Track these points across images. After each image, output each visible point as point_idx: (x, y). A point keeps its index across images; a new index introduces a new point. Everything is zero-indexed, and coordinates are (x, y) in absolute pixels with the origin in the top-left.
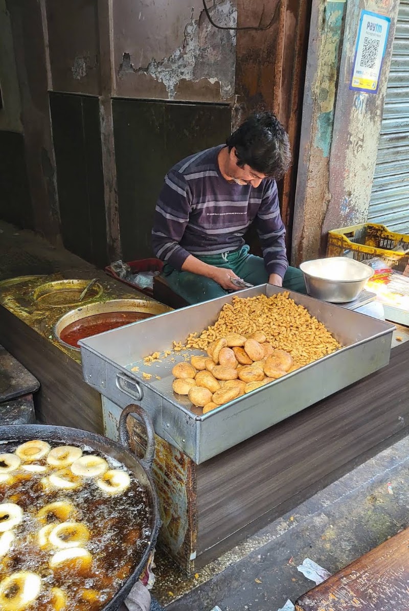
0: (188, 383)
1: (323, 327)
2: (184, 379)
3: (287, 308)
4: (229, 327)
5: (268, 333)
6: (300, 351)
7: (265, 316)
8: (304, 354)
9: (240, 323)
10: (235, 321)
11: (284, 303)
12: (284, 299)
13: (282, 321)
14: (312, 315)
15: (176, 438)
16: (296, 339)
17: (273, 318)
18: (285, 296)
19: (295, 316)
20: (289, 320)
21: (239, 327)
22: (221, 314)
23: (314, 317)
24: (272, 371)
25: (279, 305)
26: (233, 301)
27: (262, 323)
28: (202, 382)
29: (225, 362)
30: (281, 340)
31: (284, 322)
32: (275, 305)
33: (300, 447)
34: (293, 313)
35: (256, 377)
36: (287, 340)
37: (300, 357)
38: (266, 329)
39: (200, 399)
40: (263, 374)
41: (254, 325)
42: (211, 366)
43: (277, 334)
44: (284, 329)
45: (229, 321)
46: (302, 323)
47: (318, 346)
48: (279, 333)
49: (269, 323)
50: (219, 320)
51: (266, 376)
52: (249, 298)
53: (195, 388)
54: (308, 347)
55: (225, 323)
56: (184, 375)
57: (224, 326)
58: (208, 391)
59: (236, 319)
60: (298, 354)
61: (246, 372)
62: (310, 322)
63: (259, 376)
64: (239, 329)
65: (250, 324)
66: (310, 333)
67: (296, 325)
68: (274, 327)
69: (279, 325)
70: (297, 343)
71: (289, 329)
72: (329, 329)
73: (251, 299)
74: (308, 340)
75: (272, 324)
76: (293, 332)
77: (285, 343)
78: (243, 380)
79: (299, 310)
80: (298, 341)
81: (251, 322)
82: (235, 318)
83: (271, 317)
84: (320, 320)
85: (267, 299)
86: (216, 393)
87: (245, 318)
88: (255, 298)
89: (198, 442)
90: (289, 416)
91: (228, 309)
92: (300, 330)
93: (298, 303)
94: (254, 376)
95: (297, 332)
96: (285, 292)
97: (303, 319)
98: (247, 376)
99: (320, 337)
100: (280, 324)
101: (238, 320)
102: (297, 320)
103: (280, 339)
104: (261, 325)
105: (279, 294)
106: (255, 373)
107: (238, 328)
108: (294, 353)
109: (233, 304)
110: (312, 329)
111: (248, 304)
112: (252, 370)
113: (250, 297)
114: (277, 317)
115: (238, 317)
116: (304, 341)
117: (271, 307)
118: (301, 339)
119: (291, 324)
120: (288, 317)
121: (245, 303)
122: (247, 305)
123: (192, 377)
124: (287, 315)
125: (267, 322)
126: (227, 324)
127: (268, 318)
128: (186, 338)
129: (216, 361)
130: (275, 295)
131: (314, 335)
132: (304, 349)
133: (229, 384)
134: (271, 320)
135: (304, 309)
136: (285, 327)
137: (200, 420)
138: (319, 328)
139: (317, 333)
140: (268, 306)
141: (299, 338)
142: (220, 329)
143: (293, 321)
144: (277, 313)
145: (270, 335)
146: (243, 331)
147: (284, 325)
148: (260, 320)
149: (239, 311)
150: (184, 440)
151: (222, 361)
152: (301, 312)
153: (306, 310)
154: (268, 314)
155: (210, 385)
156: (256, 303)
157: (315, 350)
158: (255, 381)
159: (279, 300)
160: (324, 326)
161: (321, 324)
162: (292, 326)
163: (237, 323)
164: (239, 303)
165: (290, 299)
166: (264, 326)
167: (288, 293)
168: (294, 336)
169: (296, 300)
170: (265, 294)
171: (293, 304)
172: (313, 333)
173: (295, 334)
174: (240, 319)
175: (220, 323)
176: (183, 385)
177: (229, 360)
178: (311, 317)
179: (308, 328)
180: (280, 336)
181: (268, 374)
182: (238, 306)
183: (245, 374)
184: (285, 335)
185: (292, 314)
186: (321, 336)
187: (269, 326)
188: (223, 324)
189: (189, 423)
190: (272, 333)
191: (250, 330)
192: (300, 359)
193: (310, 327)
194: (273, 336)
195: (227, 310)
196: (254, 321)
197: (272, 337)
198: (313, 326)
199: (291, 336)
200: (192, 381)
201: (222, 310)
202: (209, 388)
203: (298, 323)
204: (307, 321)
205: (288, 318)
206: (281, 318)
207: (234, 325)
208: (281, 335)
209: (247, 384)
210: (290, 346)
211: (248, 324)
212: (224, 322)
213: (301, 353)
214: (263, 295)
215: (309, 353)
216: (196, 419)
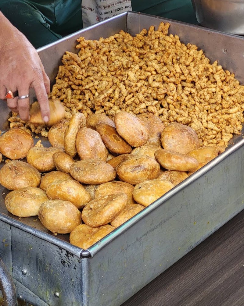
0: (33, 197)
1: (233, 78)
2: (23, 191)
3: (172, 51)
4: (79, 92)
5: (147, 97)
6: (204, 121)
7: (137, 67)
8: (211, 125)
9: (96, 83)
10: (87, 80)
11: (163, 42)
12: (161, 35)
13: (168, 73)
14: (211, 58)
15: (41, 292)
16: (193, 102)
17: (152, 69)
18: (162, 31)
19: (188, 63)
20: (178, 70)
21: (96, 90)
22: (60, 70)
23: (216, 62)
24: (173, 159)
25: (156, 46)
26: (78, 46)
27: (135, 80)
28: (58, 192)
29: (88, 153)
30: (171, 106)
31: (172, 74)
32: (148, 47)
33: (219, 282)
34: (183, 58)
35: (149, 173)
36: (181, 105)
37: (206, 132)
38: (143, 90)
39: (62, 222)
40: (158, 167)
41: (122, 86)
42: (66, 163)
43: (162, 97)
44: (172, 86)
45: (77, 82)
46: (200, 73)
47: (231, 111)
48: (166, 95)
49: (147, 79)
50: (58, 81)
51: (163, 169)
52: (102, 40)
53: (49, 204)
54: (215, 114)
55: (69, 86)
56: (21, 183)
57: (69, 91)
58: (72, 206)
59: (88, 76)
60: (203, 127)
61: (131, 165)
62: (211, 70)
63: (153, 170)
64: (97, 94)
65: (114, 84)
66: (214, 90)
67: (191, 79)
68: (156, 84)
69: (164, 82)
70: (197, 108)
71: (180, 86)
72: (241, 80)
73: (108, 40)
74: (212, 101)
75: (150, 80)
76: (188, 90)
77: (177, 110)
78: (127, 179)
79: (192, 53)
80: (198, 104)
81: (116, 80)
82: (85, 75)
83: (148, 69)
84: (225, 66)
85: (131, 38)
86: (87, 207)
87: (104, 74)
88: (112, 38)
89: (85, 293)
90: (213, 231)
91: (71, 62)
92: (198, 86)
93: (184, 40)
94: (145, 172)
95: (193, 91)
96: (162, 24)
97: (201, 68)
98: (133, 174)
99: (230, 95)
100: (165, 78)
101: (91, 78)
102: (193, 69)
103: (169, 104)
104: (134, 84)
105: (152, 28)
106: (146, 167)
107: (94, 92)
108: (196, 124)
109: (77, 51)
110: (216, 82)
111: (104, 50)
112: (140, 162)
113: (105, 38)
114: (157, 67)
115: (91, 73)
116: (206, 103)
117: (142, 51)
118: (202, 101)
119: (182, 77)
120: (176, 66)
121: (98, 48)
122: (102, 52)
123: (35, 184)
124: (173, 63)
125: (143, 77)
126: (73, 86)
127: (143, 72)
128: (5, 118)
129: (73, 153)
130: (144, 31)
131: (221, 93)
132: (209, 118)
133: (106, 190)
134: (149, 74)
135: (198, 49)
136: (174, 83)
137: (89, 256)
138: (228, 80)
139: (226, 89)
140: (138, 50)
141: (197, 99)
142: (63, 97)
143: (186, 72)
144: (156, 61)
145: (151, 99)
146: (105, 98)
147: (173, 79)
148: (131, 75)
149: (90, 63)
150: (58, 294)
151: (84, 151)
152: (195, 56)
153: (201, 52)
154: (141, 64)
155: (74, 196)
156: (115, 46)
157: (226, 117)
158: (147, 179)
159: (153, 38)
160: (233, 75)
161: (229, 74)
162: (184, 81)
163: (91, 84)
164: (87, 50)
165: (172, 36)
166: (139, 84)
167: (168, 26)
168: (190, 97)
169: (181, 35)
170: (127, 30)
171: (179, 43)
172: (218, 89)
173: (190, 94)
174: (96, 77)
175: (60, 86)
176: (26, 201)
177: (94, 149)
178: (211, 63)
179: (210, 82)
180: (169, 100)
181: (167, 165)
182: (87, 54)
183: (129, 170)
184: (175, 97)
185: (182, 60)
186: (233, 93)
187: (146, 84)
188: (67, 88)
189: (66, 264)
190: (154, 95)
191: (117, 93)
192: (207, 135)
193: (212, 80)
194: (157, 99)
195: (69, 62)
196: (120, 77)
197: (157, 102)
198: (218, 78)
199: (186, 98)
200: (38, 192)
201: (61, 63)
202: (72, 200)
203: (194, 74)
204: (206, 70)
205: (177, 68)
206: (165, 68)
207: (87, 87)
208: (171, 97)
209: (136, 187)
210: (186, 115)
211: (111, 83)
212: (66, 85)
213: (205, 124)
214: (122, 33)
215: (218, 123)
216: (81, 255)
